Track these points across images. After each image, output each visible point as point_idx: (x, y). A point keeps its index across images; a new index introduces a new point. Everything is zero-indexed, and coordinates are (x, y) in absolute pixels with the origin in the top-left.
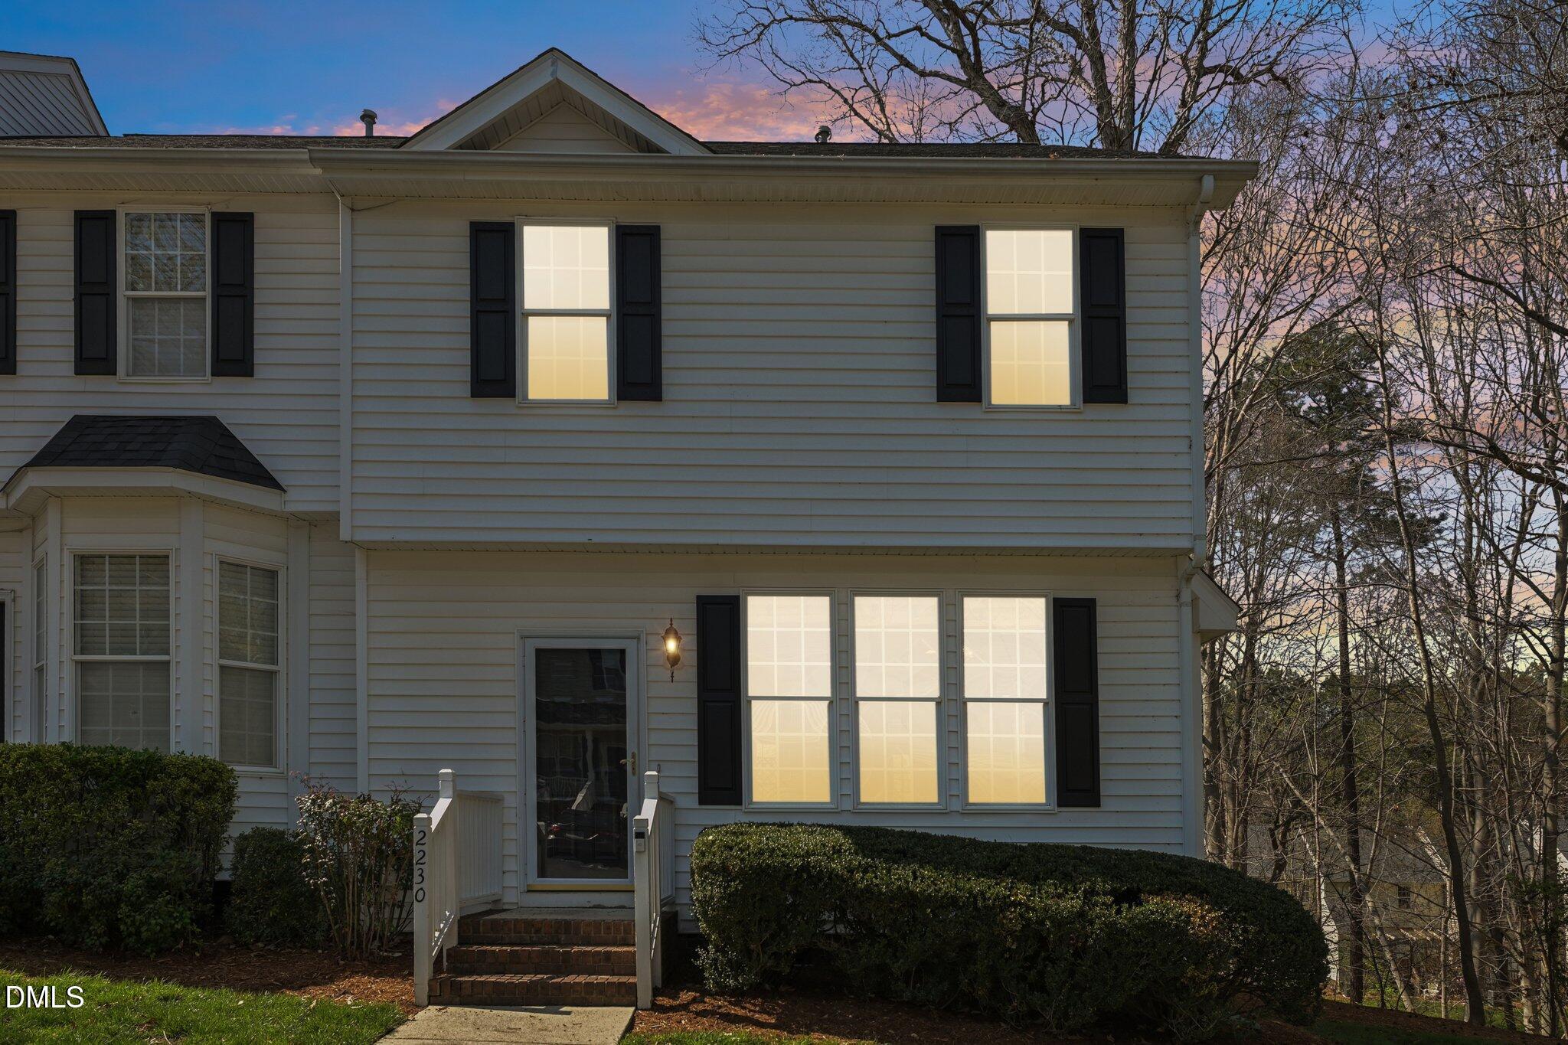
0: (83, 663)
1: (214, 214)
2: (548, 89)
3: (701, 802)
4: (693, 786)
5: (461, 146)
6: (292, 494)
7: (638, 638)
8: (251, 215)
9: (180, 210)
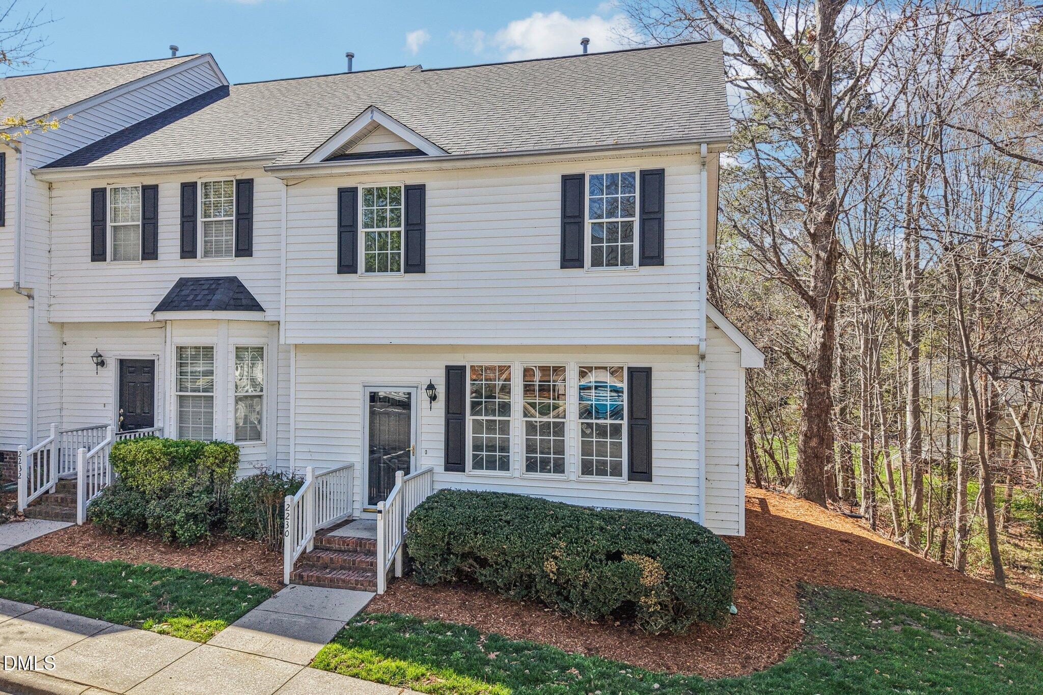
0: (181, 396)
1: (237, 180)
2: (370, 124)
3: (446, 470)
4: (442, 461)
5: (327, 160)
6: (268, 313)
7: (417, 387)
8: (252, 180)
9: (222, 179)
